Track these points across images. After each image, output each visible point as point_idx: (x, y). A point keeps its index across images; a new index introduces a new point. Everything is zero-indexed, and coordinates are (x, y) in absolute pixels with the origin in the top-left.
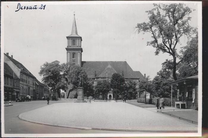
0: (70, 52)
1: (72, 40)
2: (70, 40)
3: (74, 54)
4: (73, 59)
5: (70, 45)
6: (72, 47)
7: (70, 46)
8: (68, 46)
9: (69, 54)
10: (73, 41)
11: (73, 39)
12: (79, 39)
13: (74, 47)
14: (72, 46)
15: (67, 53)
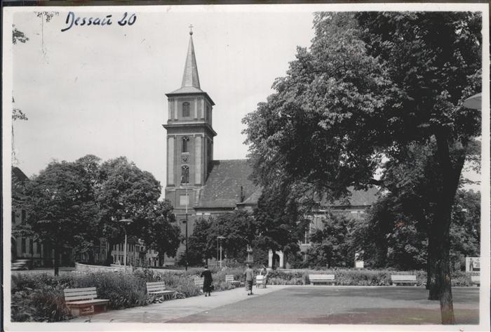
0: (175, 135)
1: (181, 103)
2: (176, 103)
3: (185, 141)
4: (183, 153)
5: (176, 118)
6: (180, 121)
7: (176, 120)
8: (169, 120)
9: (172, 140)
10: (183, 105)
11: (182, 100)
12: (199, 99)
13: (186, 121)
14: (181, 118)
15: (168, 137)
